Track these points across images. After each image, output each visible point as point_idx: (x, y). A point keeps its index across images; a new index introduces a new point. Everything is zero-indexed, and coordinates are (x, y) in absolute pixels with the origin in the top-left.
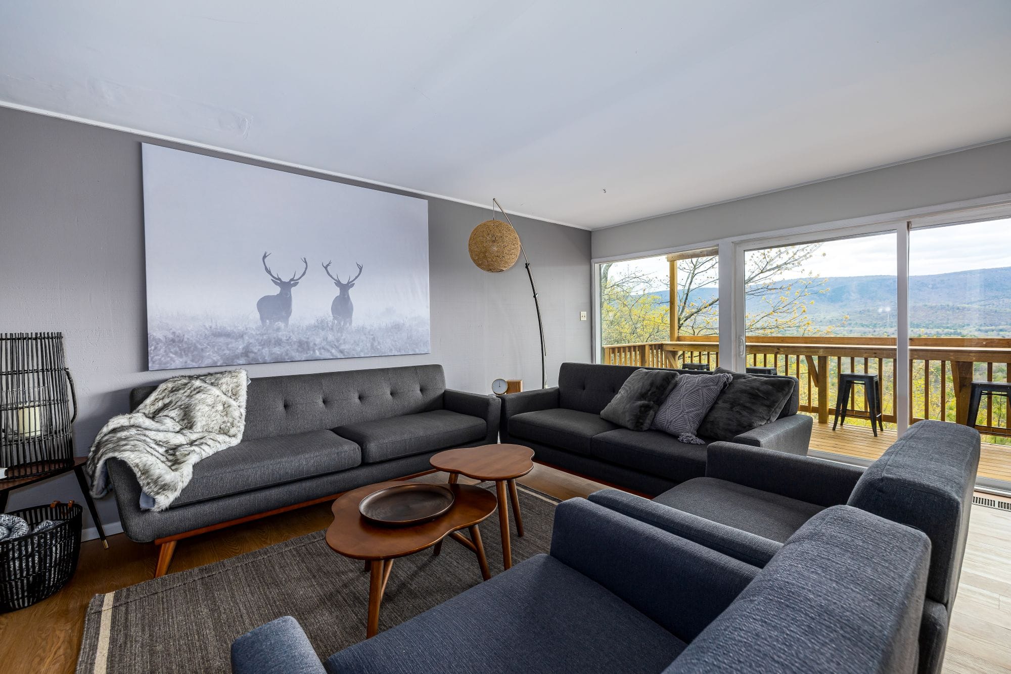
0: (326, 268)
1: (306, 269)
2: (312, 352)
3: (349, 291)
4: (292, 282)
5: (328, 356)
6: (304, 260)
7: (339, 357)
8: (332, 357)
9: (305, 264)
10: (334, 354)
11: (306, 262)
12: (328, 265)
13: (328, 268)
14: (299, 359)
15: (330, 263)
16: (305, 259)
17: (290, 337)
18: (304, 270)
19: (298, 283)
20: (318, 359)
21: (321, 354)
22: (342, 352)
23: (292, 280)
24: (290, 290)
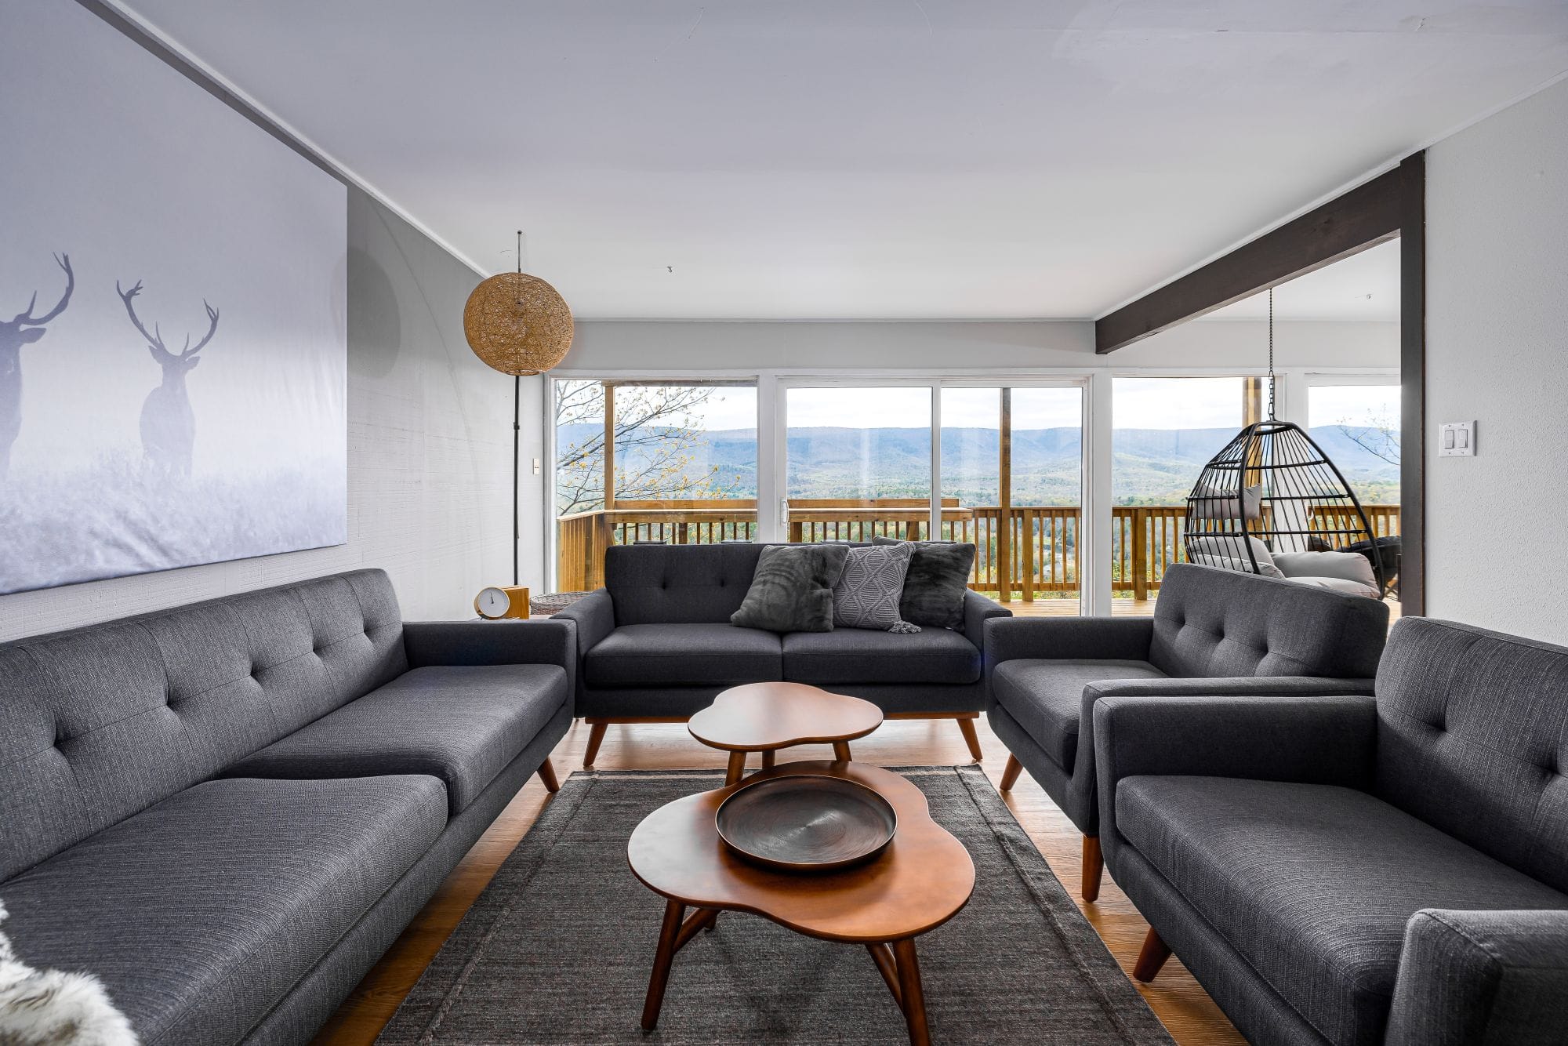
0: (127, 299)
1: (70, 290)
2: (82, 558)
3: (186, 376)
4: (23, 327)
5: (127, 565)
6: (63, 263)
7: (159, 566)
8: (139, 569)
9: (66, 275)
10: (147, 560)
11: (68, 270)
12: (132, 293)
13: (134, 300)
14: (43, 582)
15: (137, 288)
16: (66, 258)
17: (13, 512)
18: (63, 294)
19: (43, 331)
20: (101, 575)
21: (107, 561)
22: (163, 551)
23: (23, 318)
24: (17, 352)
